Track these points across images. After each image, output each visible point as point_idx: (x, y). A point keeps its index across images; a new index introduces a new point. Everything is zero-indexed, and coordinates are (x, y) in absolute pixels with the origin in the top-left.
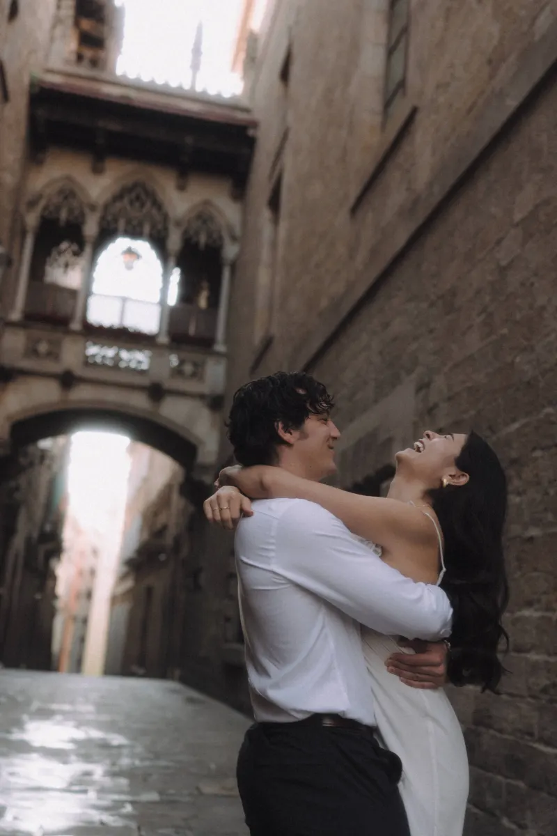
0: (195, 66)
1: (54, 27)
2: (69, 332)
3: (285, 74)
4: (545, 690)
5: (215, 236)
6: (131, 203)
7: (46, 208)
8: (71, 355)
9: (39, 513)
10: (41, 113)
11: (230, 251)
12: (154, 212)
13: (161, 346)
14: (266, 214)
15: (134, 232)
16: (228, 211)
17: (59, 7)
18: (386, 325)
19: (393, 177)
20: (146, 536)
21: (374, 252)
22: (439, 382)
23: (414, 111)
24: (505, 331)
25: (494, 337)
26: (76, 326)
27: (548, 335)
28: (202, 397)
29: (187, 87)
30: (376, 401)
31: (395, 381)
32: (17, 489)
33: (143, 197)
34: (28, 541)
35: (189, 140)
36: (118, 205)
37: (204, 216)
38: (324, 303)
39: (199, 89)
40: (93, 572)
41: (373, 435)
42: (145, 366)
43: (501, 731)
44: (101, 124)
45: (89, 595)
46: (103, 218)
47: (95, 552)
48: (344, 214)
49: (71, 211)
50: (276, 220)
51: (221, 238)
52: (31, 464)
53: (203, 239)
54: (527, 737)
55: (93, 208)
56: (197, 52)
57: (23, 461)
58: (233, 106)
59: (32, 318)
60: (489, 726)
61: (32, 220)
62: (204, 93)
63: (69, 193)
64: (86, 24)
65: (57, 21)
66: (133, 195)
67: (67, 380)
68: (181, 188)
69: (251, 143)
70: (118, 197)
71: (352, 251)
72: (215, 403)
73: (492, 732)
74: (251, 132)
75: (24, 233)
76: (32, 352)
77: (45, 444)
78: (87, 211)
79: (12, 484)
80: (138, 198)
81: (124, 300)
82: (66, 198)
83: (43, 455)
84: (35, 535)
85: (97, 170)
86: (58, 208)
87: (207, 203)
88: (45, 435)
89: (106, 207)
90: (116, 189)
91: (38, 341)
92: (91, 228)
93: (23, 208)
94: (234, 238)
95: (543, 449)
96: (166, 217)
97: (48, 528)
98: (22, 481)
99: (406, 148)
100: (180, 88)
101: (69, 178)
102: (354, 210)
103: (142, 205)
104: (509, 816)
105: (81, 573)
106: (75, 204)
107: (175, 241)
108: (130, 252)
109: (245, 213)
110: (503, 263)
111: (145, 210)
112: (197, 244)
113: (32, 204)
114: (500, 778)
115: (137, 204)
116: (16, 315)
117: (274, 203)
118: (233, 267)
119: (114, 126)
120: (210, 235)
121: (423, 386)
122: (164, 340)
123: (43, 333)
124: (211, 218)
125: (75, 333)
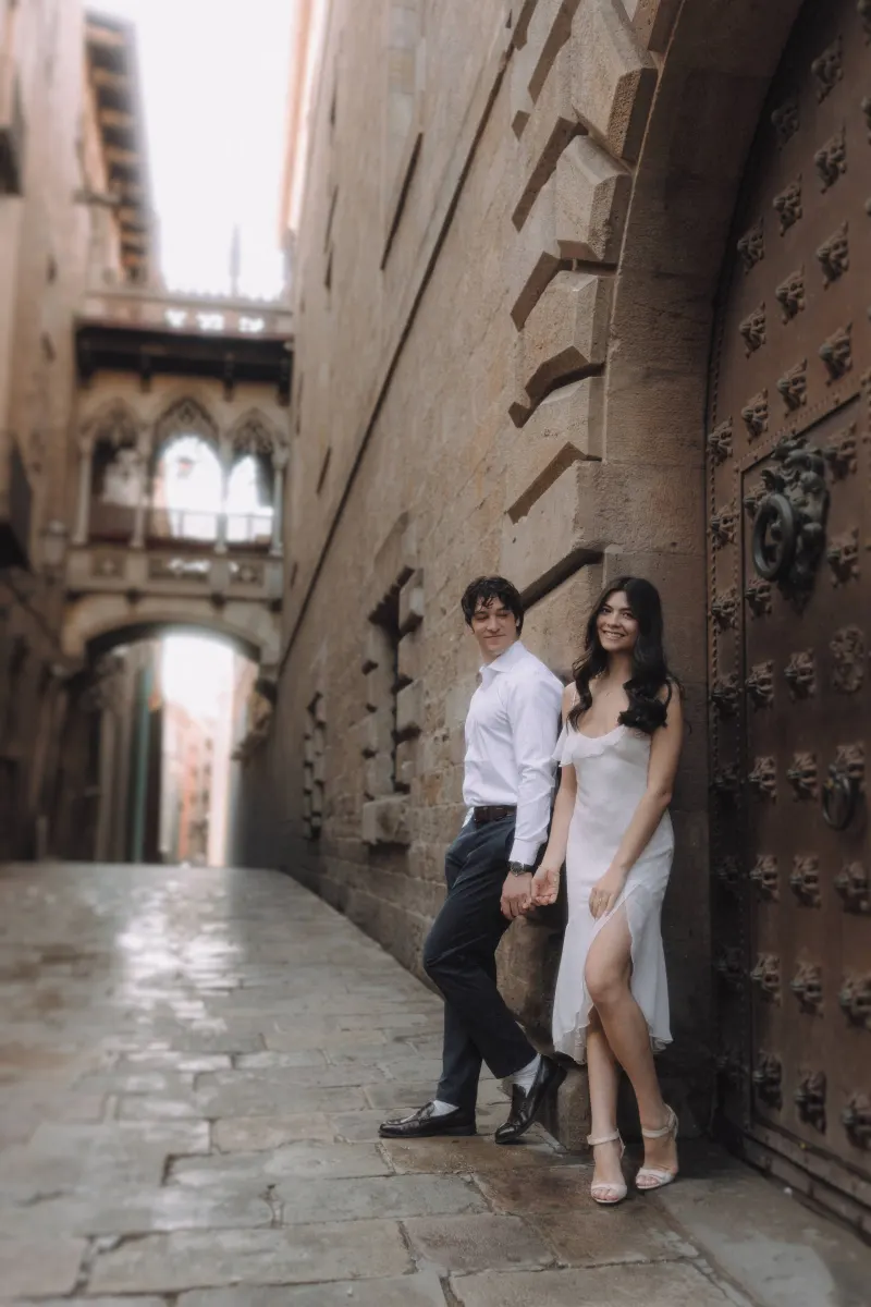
0: (235, 271)
2: (130, 550)
5: (265, 443)
6: (181, 417)
7: (99, 430)
8: (136, 570)
9: (125, 711)
10: (87, 345)
11: (280, 457)
12: (204, 424)
13: (220, 554)
16: (275, 417)
20: (251, 727)
26: (137, 542)
28: (261, 601)
29: (227, 293)
35: (229, 357)
36: (168, 421)
37: (253, 424)
40: (208, 770)
44: (145, 350)
45: (206, 798)
46: (155, 436)
47: (209, 745)
49: (123, 432)
51: (271, 444)
52: (108, 672)
53: (253, 447)
55: (145, 427)
56: (235, 256)
57: (100, 670)
58: (271, 313)
59: (97, 539)
61: (87, 444)
62: (245, 299)
63: (119, 414)
65: (96, 242)
66: (182, 409)
67: (133, 596)
68: (229, 398)
69: (289, 355)
70: (168, 413)
72: (276, 606)
74: (287, 346)
75: (80, 459)
76: (97, 571)
77: (121, 651)
78: (138, 429)
80: (187, 411)
82: (117, 419)
83: (119, 664)
85: (146, 389)
86: (111, 431)
87: (255, 411)
89: (157, 425)
90: (165, 405)
91: (102, 561)
92: (144, 445)
93: (77, 435)
94: (284, 444)
96: (216, 426)
98: (104, 686)
100: (221, 296)
101: (118, 401)
105: (194, 773)
106: (126, 424)
107: (227, 447)
108: (186, 462)
111: (195, 422)
113: (85, 429)
115: (187, 419)
116: (80, 537)
118: (285, 471)
119: (157, 350)
120: (260, 443)
122: (221, 549)
123: (106, 551)
124: (261, 426)
125: (135, 551)
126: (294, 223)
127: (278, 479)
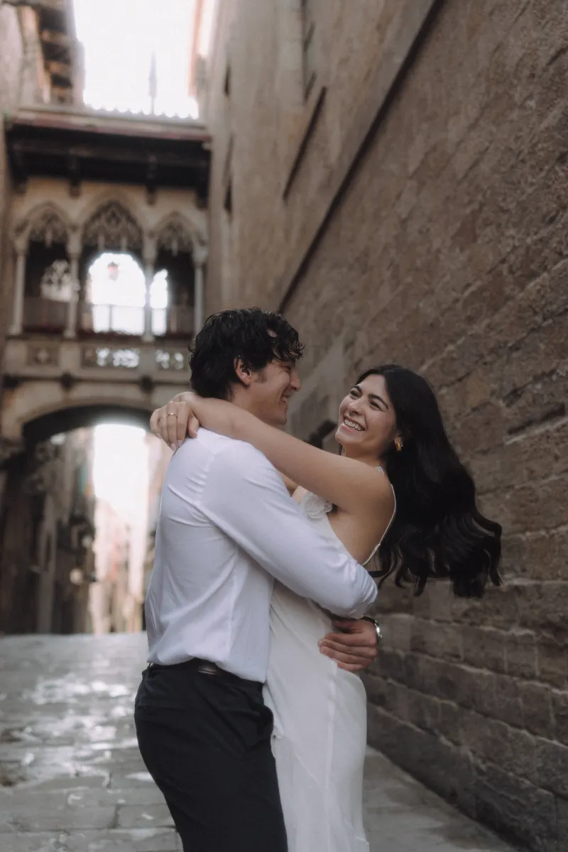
0: (153, 93)
1: (22, 70)
2: (64, 340)
3: (227, 89)
4: (466, 615)
5: (186, 242)
6: (108, 221)
7: (33, 232)
8: (69, 359)
9: (67, 501)
10: (17, 147)
11: (200, 255)
12: (129, 226)
13: (148, 344)
14: (223, 215)
15: (114, 247)
16: (194, 219)
17: (25, 52)
18: (317, 295)
19: (313, 158)
21: (304, 230)
22: (362, 338)
23: (324, 92)
24: (409, 279)
25: (401, 288)
26: (70, 333)
27: (444, 276)
29: (147, 112)
30: (315, 365)
31: (327, 345)
32: (41, 481)
33: (118, 214)
34: (59, 524)
35: (152, 159)
36: (97, 224)
37: (174, 227)
38: (271, 285)
39: (158, 113)
40: (128, 546)
41: (313, 396)
42: (134, 364)
43: (433, 656)
44: (73, 151)
46: (84, 236)
47: (128, 529)
48: (279, 200)
49: (55, 233)
50: (230, 220)
51: (190, 244)
52: (48, 459)
53: (175, 246)
54: (454, 659)
55: (74, 228)
56: (153, 79)
57: (40, 456)
58: (190, 125)
59: (31, 330)
60: (424, 652)
61: (21, 244)
62: (163, 116)
63: (51, 217)
64: (56, 67)
65: (25, 64)
66: (109, 213)
67: (67, 382)
68: (151, 202)
69: (207, 155)
70: (96, 216)
71: (287, 232)
73: (426, 657)
74: (206, 146)
75: (15, 256)
76: (34, 360)
77: (58, 439)
78: (69, 231)
79: (35, 477)
80: (114, 215)
81: (111, 307)
82: (49, 221)
83: (58, 451)
84: (66, 519)
85: (75, 194)
86: (43, 232)
87: (175, 214)
88: (56, 432)
89: (86, 226)
90: (93, 209)
91: (38, 350)
92: (74, 246)
93: (11, 234)
94: (202, 243)
95: (448, 386)
96: (140, 231)
97: (78, 512)
98: (45, 472)
99: (320, 127)
100: (141, 114)
101: (50, 204)
102: (286, 195)
103: (118, 221)
104: (446, 733)
105: (118, 548)
106: (57, 225)
107: (150, 251)
108: (113, 265)
109: (210, 218)
110: (404, 216)
111: (120, 226)
112: (170, 251)
113: (20, 230)
114: (436, 699)
115: (114, 222)
116: (16, 329)
117: (228, 205)
118: (205, 268)
119: (84, 153)
120: (180, 241)
121: (349, 345)
122: (149, 339)
123: (41, 342)
124: (180, 227)
125: (69, 340)
126: (205, 50)
127: (199, 274)
